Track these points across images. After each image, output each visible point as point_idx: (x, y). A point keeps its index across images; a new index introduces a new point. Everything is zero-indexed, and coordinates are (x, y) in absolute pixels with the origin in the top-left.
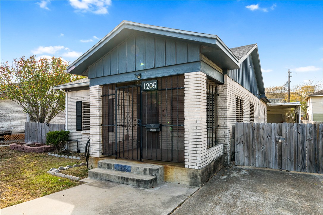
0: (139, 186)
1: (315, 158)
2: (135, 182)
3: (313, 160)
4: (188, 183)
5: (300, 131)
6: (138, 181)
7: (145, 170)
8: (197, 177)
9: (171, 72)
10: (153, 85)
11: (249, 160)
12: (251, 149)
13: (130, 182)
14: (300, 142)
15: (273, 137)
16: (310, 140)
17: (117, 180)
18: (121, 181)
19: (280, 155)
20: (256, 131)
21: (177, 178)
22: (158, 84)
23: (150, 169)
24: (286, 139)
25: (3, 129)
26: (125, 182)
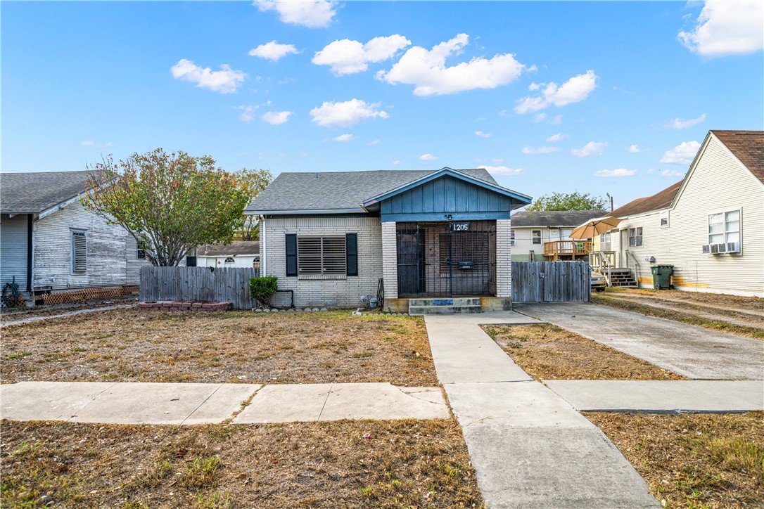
0: (472, 313)
1: (567, 290)
2: (468, 310)
3: (565, 291)
4: (502, 309)
5: (557, 269)
6: (471, 308)
7: (469, 301)
8: (509, 303)
9: (484, 217)
10: (465, 227)
11: (518, 296)
12: (520, 286)
13: (462, 311)
14: (557, 278)
15: (538, 274)
16: (564, 275)
17: (448, 310)
18: (452, 311)
19: (543, 289)
20: (524, 269)
21: (491, 306)
22: (469, 227)
23: (473, 300)
24: (547, 275)
25: (41, 281)
26: (457, 311)
